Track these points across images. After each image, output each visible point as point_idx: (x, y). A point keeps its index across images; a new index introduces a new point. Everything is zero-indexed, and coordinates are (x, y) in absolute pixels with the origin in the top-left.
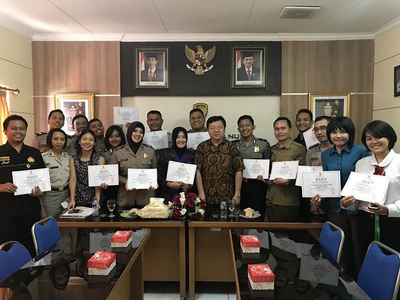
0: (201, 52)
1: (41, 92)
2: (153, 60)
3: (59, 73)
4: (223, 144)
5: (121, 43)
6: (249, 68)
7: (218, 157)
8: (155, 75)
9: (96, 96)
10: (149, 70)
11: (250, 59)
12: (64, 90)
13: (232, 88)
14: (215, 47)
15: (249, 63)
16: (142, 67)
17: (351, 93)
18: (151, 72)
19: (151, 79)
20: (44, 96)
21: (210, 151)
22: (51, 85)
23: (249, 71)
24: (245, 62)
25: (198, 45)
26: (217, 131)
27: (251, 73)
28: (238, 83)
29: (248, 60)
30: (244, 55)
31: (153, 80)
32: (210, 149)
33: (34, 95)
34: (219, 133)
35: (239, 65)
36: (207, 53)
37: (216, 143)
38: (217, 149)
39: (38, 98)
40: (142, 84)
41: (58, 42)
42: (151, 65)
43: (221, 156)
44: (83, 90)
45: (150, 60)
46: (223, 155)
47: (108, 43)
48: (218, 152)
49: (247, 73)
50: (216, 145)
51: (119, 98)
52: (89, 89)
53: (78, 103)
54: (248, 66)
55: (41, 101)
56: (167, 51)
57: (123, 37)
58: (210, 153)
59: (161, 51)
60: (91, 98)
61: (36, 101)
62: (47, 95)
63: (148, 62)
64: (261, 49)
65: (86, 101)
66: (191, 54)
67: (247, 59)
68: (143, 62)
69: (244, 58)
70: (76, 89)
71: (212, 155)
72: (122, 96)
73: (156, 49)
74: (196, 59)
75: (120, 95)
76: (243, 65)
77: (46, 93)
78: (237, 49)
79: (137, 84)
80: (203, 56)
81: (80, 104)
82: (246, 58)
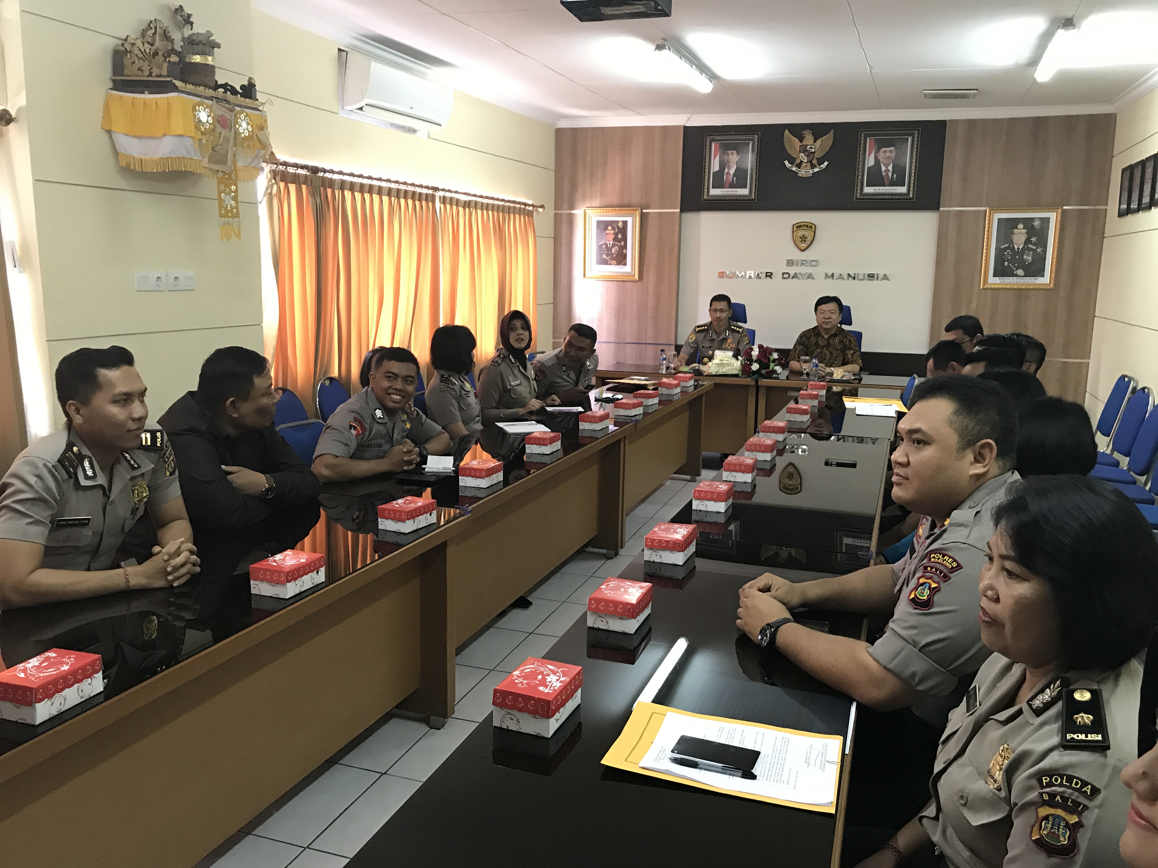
0: (809, 139)
1: (566, 206)
2: (732, 154)
3: (592, 175)
4: (835, 335)
5: (685, 128)
6: (887, 166)
7: (827, 353)
8: (735, 179)
9: (644, 211)
10: (726, 170)
11: (891, 151)
12: (596, 203)
13: (857, 199)
14: (832, 131)
15: (888, 158)
16: (715, 166)
17: (1065, 208)
18: (728, 173)
19: (727, 184)
20: (569, 212)
21: (817, 344)
22: (579, 195)
23: (887, 171)
24: (881, 156)
25: (806, 129)
26: (827, 317)
27: (890, 174)
28: (868, 190)
29: (887, 153)
30: (881, 145)
31: (732, 186)
32: (817, 342)
33: (555, 209)
34: (830, 320)
35: (870, 162)
36: (819, 141)
37: (826, 334)
38: (826, 342)
39: (561, 214)
40: (715, 192)
41: (593, 128)
42: (728, 162)
43: (831, 353)
44: (626, 202)
45: (728, 154)
46: (834, 352)
47: (665, 129)
48: (828, 346)
49: (884, 174)
50: (826, 337)
51: (678, 216)
52: (635, 200)
53: (617, 222)
54: (885, 161)
55: (565, 219)
56: (756, 140)
57: (689, 119)
58: (816, 348)
59: (745, 140)
60: (638, 213)
61: (557, 218)
62: (573, 209)
63: (725, 158)
64: (909, 135)
65: (629, 220)
66: (792, 143)
67: (885, 152)
68: (717, 158)
69: (879, 149)
70: (615, 200)
71: (819, 350)
72: (682, 211)
73: (738, 137)
74: (800, 152)
75: (679, 210)
76: (877, 161)
77: (572, 207)
78: (870, 136)
79: (706, 194)
80: (811, 148)
81: (620, 225)
82: (883, 149)
